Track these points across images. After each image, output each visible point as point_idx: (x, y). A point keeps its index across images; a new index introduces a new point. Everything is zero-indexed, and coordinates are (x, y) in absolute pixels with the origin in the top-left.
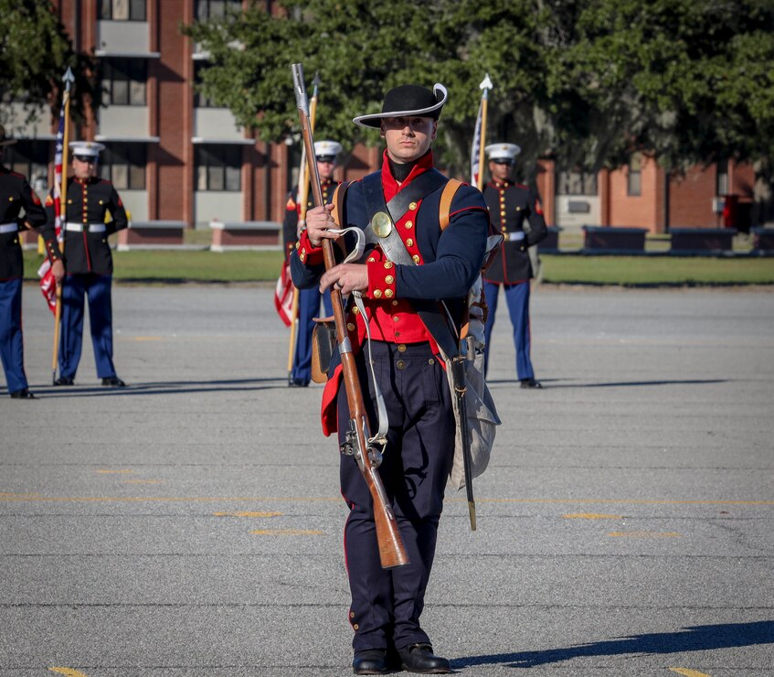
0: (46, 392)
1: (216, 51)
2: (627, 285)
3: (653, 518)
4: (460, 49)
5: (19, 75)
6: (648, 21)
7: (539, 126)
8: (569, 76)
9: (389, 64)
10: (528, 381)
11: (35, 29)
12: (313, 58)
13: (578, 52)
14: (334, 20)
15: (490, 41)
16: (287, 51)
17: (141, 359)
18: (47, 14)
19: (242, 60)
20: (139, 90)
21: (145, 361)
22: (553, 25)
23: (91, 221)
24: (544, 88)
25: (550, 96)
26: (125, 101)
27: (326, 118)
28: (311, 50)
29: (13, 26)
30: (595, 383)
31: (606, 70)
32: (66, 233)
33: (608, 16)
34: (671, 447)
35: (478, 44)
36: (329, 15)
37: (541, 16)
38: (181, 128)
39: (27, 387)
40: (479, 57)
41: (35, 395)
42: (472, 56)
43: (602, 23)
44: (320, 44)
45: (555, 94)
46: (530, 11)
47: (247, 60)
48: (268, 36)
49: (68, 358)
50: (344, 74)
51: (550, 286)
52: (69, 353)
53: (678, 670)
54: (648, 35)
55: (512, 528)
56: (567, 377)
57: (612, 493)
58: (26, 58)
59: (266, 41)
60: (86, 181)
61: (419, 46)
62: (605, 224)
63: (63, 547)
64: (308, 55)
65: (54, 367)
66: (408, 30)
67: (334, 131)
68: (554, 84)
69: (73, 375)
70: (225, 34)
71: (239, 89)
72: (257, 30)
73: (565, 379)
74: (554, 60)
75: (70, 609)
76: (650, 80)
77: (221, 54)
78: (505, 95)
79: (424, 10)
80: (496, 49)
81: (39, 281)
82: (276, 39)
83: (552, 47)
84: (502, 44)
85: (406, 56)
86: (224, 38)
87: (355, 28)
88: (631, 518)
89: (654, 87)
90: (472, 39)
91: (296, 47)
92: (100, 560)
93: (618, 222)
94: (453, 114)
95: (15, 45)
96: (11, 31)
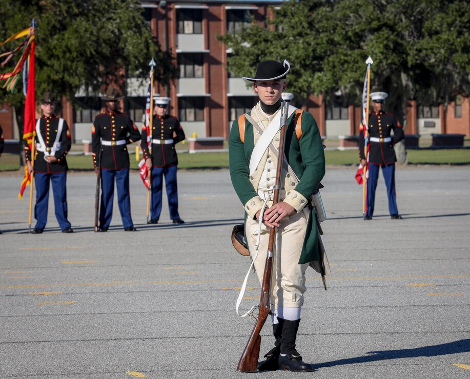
0: (142, 227)
1: (235, 48)
2: (452, 164)
3: (453, 285)
4: (362, 44)
5: (133, 63)
6: (460, 27)
7: (404, 82)
8: (419, 56)
9: (325, 52)
10: (395, 215)
11: (141, 39)
12: (285, 50)
13: (423, 43)
14: (296, 30)
15: (377, 39)
16: (272, 47)
17: (194, 209)
18: (147, 32)
19: (249, 52)
20: (199, 69)
21: (197, 210)
22: (410, 30)
23: (165, 138)
24: (407, 63)
25: (409, 66)
26: (192, 75)
27: (293, 81)
28: (284, 46)
29: (130, 38)
30: (431, 215)
31: (438, 53)
32: (153, 145)
33: (439, 24)
34: (466, 248)
35: (372, 40)
36: (293, 27)
37: (404, 25)
38: (222, 89)
39: (133, 225)
40: (372, 47)
41: (137, 229)
42: (369, 47)
43: (436, 28)
44: (289, 43)
45: (412, 66)
46: (398, 22)
47: (252, 52)
48: (262, 40)
49: (155, 209)
50: (302, 58)
51: (412, 166)
52: (156, 207)
53: (456, 365)
54: (460, 33)
55: (378, 292)
56: (416, 213)
57: (433, 273)
58: (137, 54)
59: (261, 42)
60: (162, 117)
61: (341, 42)
62: (443, 133)
63: (141, 308)
64: (283, 49)
65: (147, 214)
66: (335, 34)
67: (297, 88)
68: (411, 61)
69: (158, 219)
70: (240, 39)
71: (248, 68)
72: (256, 37)
73: (414, 214)
74: (411, 48)
75: (141, 341)
76: (461, 57)
77: (238, 50)
78: (386, 67)
79: (343, 24)
80: (381, 43)
81: (139, 170)
82: (266, 41)
83: (410, 41)
84: (384, 40)
85: (334, 48)
86: (239, 41)
87: (307, 34)
88: (441, 285)
89: (464, 60)
90: (368, 38)
91: (277, 45)
92: (160, 315)
93: (450, 131)
94: (359, 77)
95: (130, 48)
96: (128, 40)
